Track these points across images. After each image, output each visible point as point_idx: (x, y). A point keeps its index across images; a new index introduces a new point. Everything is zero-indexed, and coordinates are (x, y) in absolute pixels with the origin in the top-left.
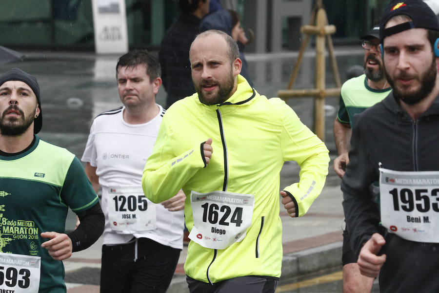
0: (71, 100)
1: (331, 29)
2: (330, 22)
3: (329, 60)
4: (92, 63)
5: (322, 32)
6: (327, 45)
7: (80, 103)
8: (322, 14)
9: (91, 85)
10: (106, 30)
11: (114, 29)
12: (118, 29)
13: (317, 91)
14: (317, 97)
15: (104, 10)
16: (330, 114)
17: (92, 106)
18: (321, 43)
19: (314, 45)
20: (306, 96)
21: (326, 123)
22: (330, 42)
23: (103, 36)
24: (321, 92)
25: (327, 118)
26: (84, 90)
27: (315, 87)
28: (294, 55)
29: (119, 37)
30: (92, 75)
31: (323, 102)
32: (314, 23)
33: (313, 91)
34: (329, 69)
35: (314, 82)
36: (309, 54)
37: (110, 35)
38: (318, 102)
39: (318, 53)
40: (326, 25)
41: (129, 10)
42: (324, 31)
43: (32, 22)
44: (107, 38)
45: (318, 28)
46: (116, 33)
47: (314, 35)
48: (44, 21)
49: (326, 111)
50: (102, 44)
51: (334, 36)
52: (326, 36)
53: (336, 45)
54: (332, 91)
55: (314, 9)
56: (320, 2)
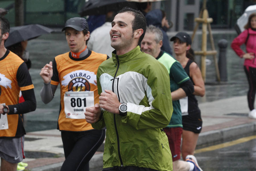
1: (210, 20)
2: (210, 16)
3: (209, 36)
5: (205, 21)
6: (208, 28)
8: (206, 13)
13: (202, 52)
14: (202, 55)
16: (209, 64)
18: (205, 27)
19: (201, 28)
20: (197, 54)
22: (210, 26)
24: (205, 53)
27: (201, 50)
31: (205, 58)
32: (201, 17)
33: (200, 52)
35: (201, 47)
36: (198, 33)
38: (203, 58)
39: (203, 33)
40: (208, 18)
42: (207, 21)
43: (54, 13)
45: (203, 19)
47: (201, 24)
48: (61, 13)
49: (207, 62)
51: (212, 24)
52: (208, 24)
53: (213, 28)
54: (210, 52)
55: (201, 9)
56: (205, 6)
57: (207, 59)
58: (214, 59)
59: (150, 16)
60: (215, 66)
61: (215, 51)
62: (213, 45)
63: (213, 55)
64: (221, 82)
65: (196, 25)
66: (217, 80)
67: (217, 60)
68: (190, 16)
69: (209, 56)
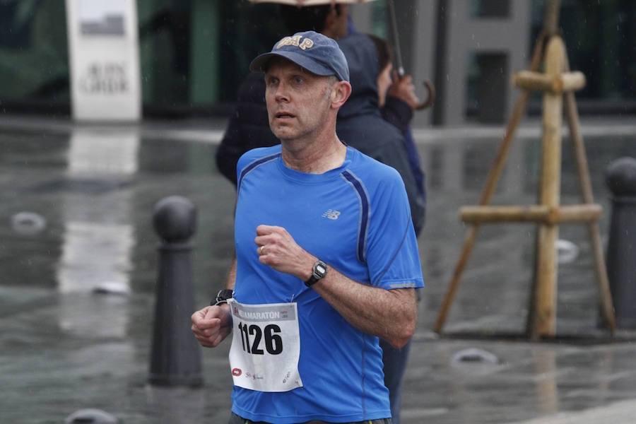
0: (22, 216)
1: (575, 80)
2: (574, 66)
3: (569, 145)
4: (63, 140)
5: (556, 86)
6: (566, 114)
7: (39, 222)
8: (557, 49)
9: (61, 185)
10: (94, 70)
11: (111, 68)
12: (120, 69)
13: (542, 209)
14: (543, 221)
15: (91, 29)
16: (567, 258)
17: (62, 229)
18: (553, 108)
19: (535, 113)
20: (520, 219)
21: (560, 277)
22: (573, 105)
23: (89, 82)
24: (552, 211)
25: (561, 266)
26: (47, 197)
27: (539, 202)
28: (495, 132)
29: (123, 87)
30: (63, 164)
31: (555, 232)
32: (540, 68)
33: (535, 209)
34: (569, 163)
36: (527, 131)
37: (105, 81)
38: (543, 231)
39: (546, 129)
40: (565, 71)
41: (146, 31)
42: (561, 83)
44: (97, 87)
45: (547, 78)
46: (116, 77)
47: (536, 95)
49: (561, 252)
50: (84, 101)
51: (580, 94)
52: (565, 95)
53: (583, 113)
54: (574, 210)
55: (538, 38)
56: (552, 22)
57: (563, 236)
58: (590, 237)
60: (594, 267)
61: (595, 208)
62: (586, 179)
63: (587, 223)
64: (619, 333)
65: (515, 99)
66: (604, 324)
67: (601, 242)
68: (490, 65)
69: (568, 227)
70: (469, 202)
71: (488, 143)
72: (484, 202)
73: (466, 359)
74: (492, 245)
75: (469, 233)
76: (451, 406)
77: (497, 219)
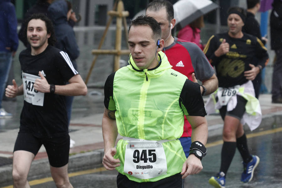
1: (126, 13)
2: (126, 9)
5: (120, 15)
6: (123, 24)
8: (121, 5)
13: (116, 51)
14: (116, 55)
18: (119, 22)
19: (115, 23)
20: (109, 54)
22: (125, 21)
24: (119, 52)
27: (115, 49)
31: (119, 58)
32: (116, 10)
33: (114, 51)
35: (114, 45)
36: (112, 28)
38: (116, 58)
39: (117, 28)
40: (123, 11)
42: (122, 14)
45: (118, 13)
47: (115, 18)
51: (127, 18)
52: (123, 18)
54: (125, 51)
55: (116, 1)
57: (122, 59)
59: (53, 9)
65: (109, 18)
68: (102, 9)
70: (95, 49)
71: (101, 32)
72: (99, 48)
73: (93, 94)
74: (101, 61)
75: (94, 57)
76: (88, 108)
77: (103, 54)
